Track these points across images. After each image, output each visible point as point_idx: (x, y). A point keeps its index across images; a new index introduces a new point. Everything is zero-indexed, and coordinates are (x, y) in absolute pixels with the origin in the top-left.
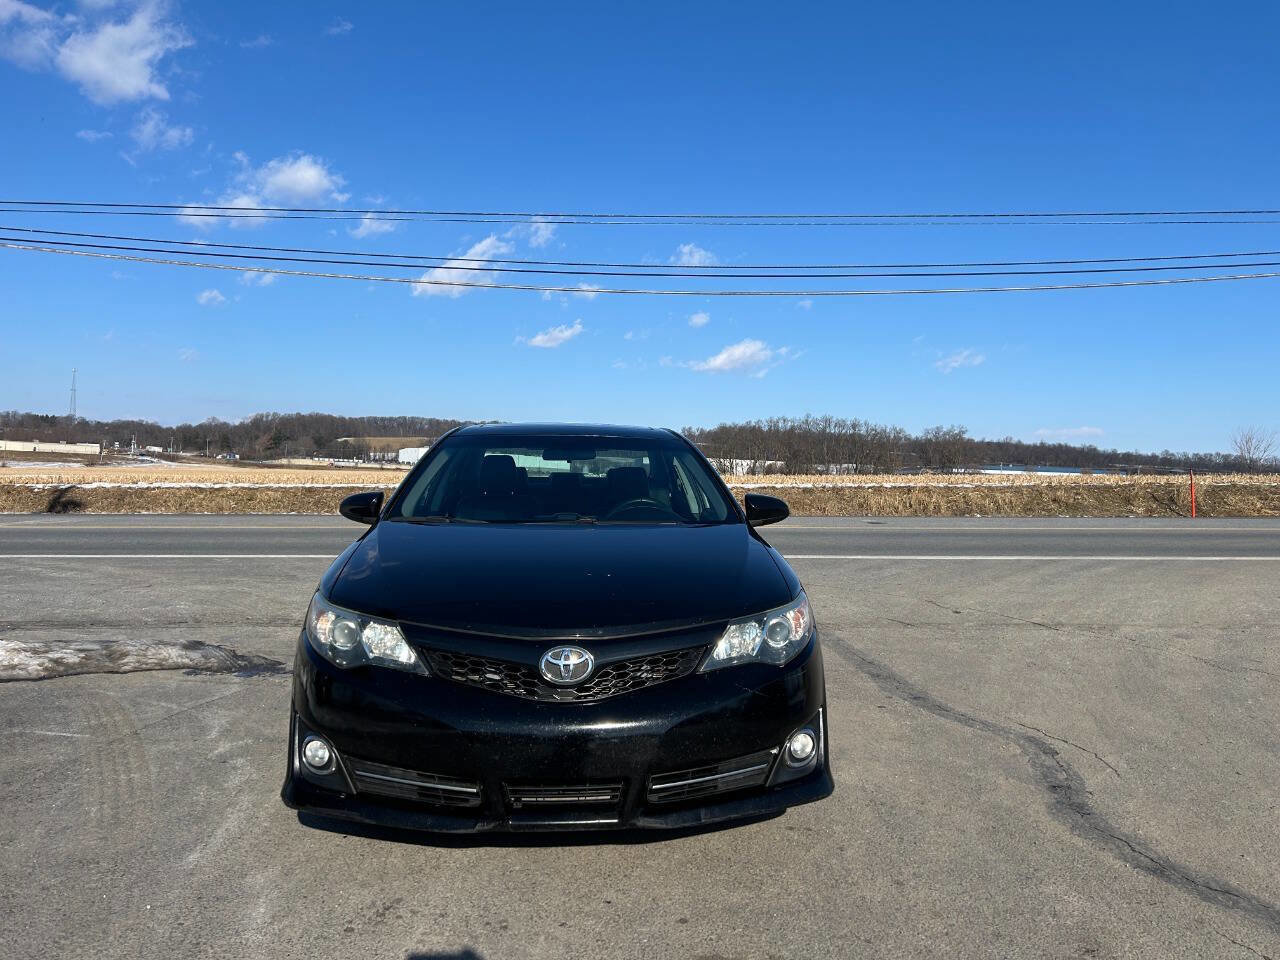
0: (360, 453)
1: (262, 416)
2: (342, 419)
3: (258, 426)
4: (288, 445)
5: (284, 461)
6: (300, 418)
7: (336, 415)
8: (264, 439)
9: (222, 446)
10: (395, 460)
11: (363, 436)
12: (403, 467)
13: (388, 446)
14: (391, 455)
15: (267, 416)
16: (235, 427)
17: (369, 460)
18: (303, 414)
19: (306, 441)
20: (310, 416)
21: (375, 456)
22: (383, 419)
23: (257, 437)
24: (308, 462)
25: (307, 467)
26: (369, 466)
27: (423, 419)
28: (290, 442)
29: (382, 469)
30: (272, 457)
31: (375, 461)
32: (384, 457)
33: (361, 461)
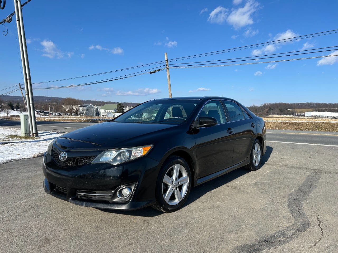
0: (293, 113)
1: (266, 104)
2: (288, 104)
3: (265, 106)
4: (272, 112)
5: (271, 116)
6: (276, 104)
7: (287, 103)
8: (266, 110)
9: (255, 112)
10: (304, 116)
11: (294, 109)
12: (306, 117)
13: (302, 111)
14: (302, 114)
15: (267, 104)
16: (259, 107)
17: (295, 115)
18: (277, 103)
19: (277, 110)
20: (279, 103)
21: (298, 114)
22: (301, 104)
23: (264, 110)
24: (278, 116)
25: (277, 117)
26: (295, 117)
27: (314, 103)
28: (273, 111)
29: (299, 118)
30: (268, 115)
31: (297, 116)
32: (300, 115)
33: (293, 116)
